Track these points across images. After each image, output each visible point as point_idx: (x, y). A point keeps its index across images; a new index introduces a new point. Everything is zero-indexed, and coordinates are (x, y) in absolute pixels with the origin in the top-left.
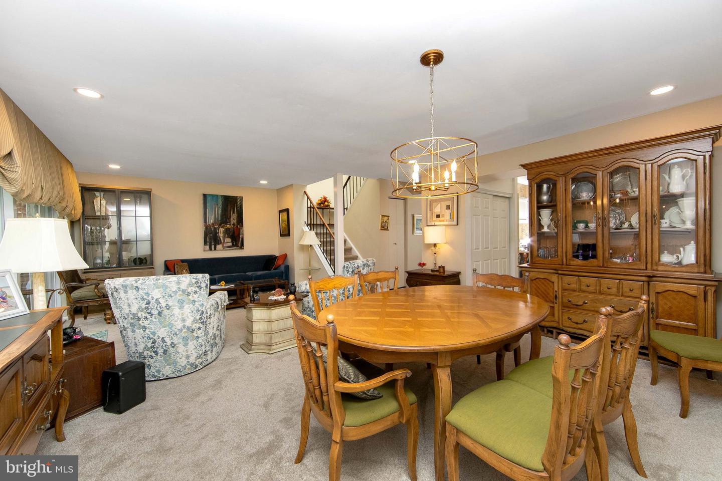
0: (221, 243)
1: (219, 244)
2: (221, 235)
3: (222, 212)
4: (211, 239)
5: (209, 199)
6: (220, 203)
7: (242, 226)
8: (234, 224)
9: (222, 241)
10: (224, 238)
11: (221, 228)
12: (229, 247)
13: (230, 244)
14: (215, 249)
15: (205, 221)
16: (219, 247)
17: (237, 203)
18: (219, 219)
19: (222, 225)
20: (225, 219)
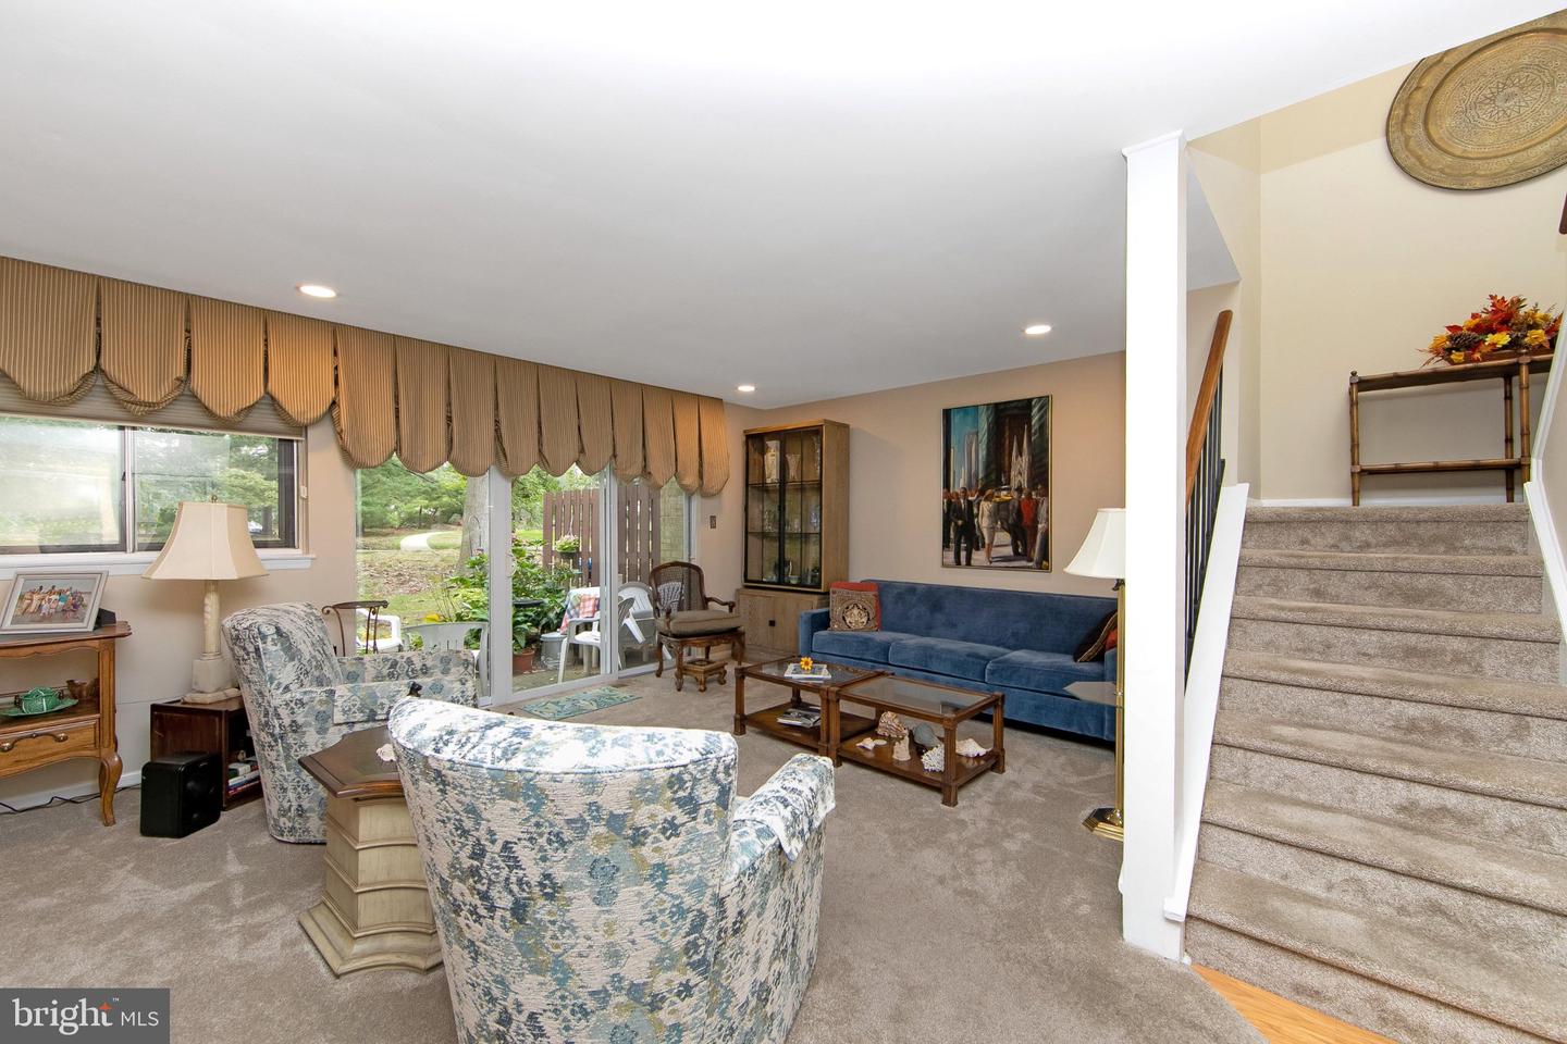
0: (983, 546)
1: (978, 549)
2: (984, 522)
3: (988, 454)
4: (960, 531)
5: (956, 420)
6: (984, 426)
7: (1045, 493)
8: (1020, 490)
9: (987, 541)
10: (993, 530)
11: (986, 499)
12: (1005, 559)
13: (1009, 551)
14: (968, 563)
15: (947, 485)
16: (979, 556)
17: (1030, 418)
18: (981, 476)
19: (989, 492)
20: (993, 476)
